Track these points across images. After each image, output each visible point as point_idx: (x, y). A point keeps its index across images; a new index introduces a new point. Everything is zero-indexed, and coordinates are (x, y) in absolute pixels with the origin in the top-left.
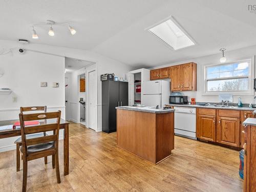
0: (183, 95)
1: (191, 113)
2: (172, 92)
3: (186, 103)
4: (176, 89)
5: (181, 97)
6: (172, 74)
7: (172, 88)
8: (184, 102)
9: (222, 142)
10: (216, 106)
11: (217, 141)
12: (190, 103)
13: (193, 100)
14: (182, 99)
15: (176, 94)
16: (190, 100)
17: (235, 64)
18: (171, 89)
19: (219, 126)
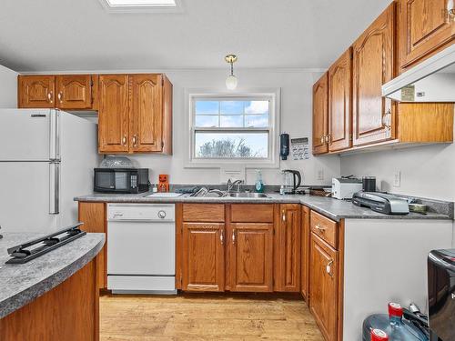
0: (136, 167)
1: (162, 220)
2: (104, 156)
3: (145, 188)
4: (117, 148)
5: (131, 172)
6: (103, 100)
7: (103, 144)
8: (139, 184)
9: (239, 288)
10: (221, 195)
11: (228, 288)
12: (155, 189)
13: (164, 179)
14: (134, 178)
15: (117, 164)
16: (155, 180)
17: (246, 99)
18: (98, 145)
19: (231, 247)
